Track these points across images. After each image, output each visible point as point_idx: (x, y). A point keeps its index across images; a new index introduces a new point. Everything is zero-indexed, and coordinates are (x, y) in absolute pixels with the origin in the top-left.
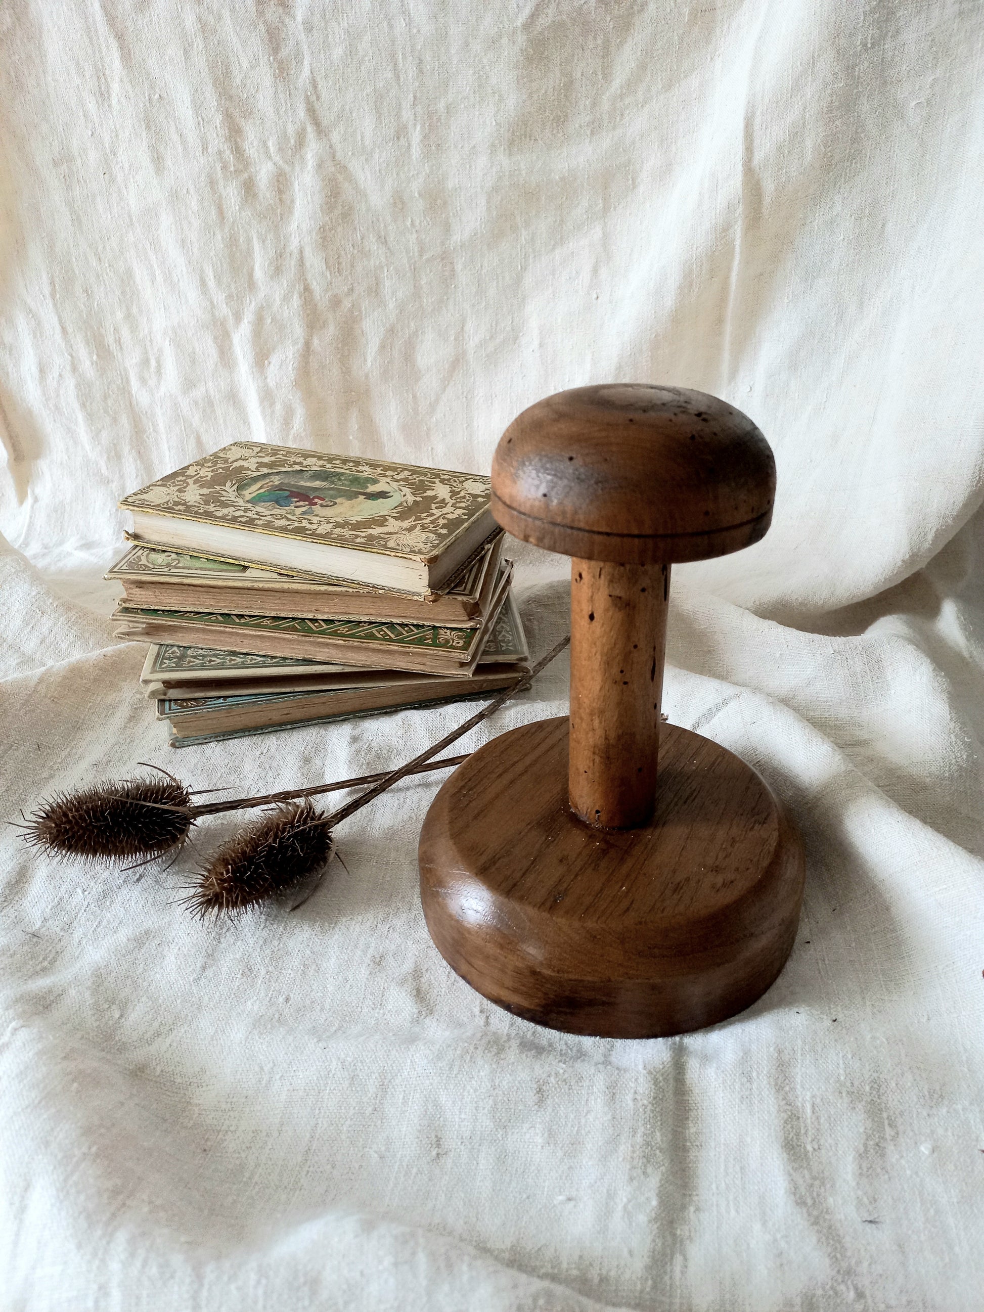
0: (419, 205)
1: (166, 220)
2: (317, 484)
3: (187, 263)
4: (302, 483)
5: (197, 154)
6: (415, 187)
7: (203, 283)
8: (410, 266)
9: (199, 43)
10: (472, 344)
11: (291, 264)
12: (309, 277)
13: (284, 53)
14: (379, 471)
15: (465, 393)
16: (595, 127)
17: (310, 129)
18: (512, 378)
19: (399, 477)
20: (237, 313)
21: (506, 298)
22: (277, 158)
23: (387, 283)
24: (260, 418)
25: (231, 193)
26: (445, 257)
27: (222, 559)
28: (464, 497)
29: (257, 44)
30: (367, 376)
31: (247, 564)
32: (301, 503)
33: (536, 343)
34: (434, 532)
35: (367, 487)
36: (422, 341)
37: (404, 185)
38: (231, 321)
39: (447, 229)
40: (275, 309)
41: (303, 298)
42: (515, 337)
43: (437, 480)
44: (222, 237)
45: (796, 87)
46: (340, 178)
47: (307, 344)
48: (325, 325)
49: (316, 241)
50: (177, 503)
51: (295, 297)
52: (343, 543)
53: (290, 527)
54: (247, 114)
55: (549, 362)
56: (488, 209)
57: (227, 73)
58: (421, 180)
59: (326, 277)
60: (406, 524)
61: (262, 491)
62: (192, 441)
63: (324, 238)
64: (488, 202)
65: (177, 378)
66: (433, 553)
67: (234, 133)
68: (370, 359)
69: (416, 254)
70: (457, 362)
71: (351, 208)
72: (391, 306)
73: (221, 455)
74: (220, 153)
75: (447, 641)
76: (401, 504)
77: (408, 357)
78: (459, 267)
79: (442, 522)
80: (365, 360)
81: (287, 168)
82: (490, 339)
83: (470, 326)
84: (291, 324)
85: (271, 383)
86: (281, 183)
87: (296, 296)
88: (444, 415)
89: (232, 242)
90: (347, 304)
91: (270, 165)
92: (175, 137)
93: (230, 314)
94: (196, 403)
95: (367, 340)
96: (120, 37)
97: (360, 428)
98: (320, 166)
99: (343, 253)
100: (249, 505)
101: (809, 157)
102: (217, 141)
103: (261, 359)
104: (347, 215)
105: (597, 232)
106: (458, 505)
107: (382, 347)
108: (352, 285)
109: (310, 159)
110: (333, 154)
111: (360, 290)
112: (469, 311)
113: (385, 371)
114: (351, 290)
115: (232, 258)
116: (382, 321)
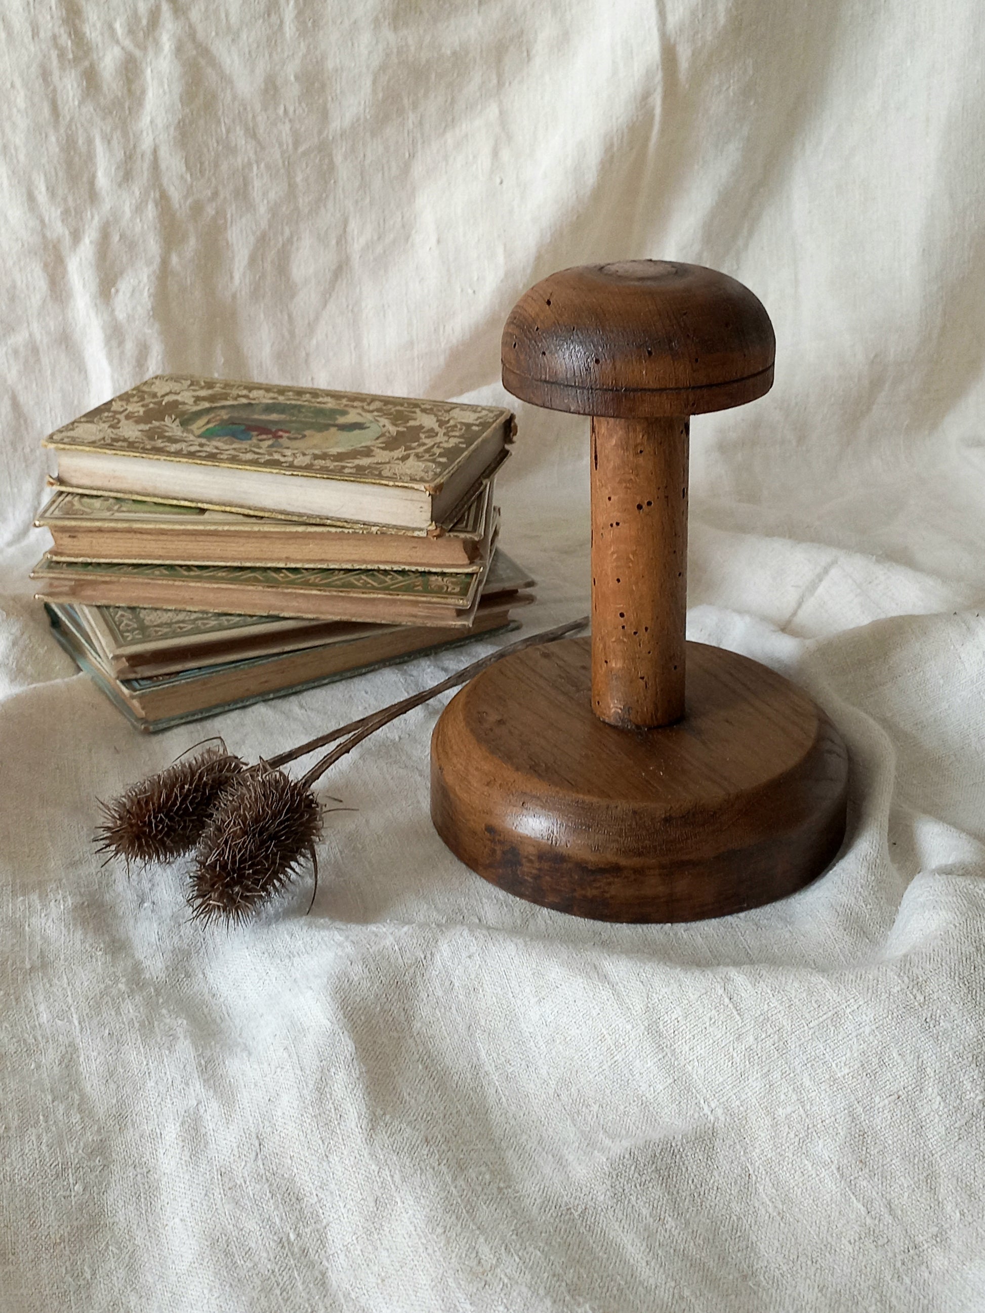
0: (292, 91)
3: (10, 173)
5: (26, 40)
6: (291, 70)
7: (31, 198)
8: (284, 162)
10: (357, 245)
11: (143, 167)
12: (165, 181)
15: (350, 307)
17: (165, 7)
18: (407, 283)
20: (75, 231)
21: (393, 190)
22: (127, 43)
23: (257, 183)
25: (69, 85)
26: (324, 149)
27: (175, 502)
30: (234, 296)
31: (206, 506)
33: (433, 240)
34: (433, 461)
35: (336, 419)
36: (298, 249)
37: (278, 68)
38: (67, 240)
39: (324, 116)
40: (123, 223)
41: (159, 207)
42: (406, 234)
43: (417, 410)
44: (58, 139)
46: (203, 62)
47: (165, 262)
48: (184, 239)
49: (175, 138)
55: (451, 260)
56: (374, 91)
58: (297, 61)
59: (186, 181)
60: (398, 453)
63: (184, 135)
64: (374, 82)
66: (438, 481)
67: (72, 15)
68: (237, 275)
69: (291, 147)
70: (341, 269)
71: (214, 96)
72: (262, 209)
74: (55, 38)
76: (383, 435)
77: (282, 267)
78: (338, 159)
79: (437, 451)
80: (232, 277)
81: (138, 53)
82: (379, 238)
83: (353, 227)
84: (145, 240)
85: (121, 316)
86: (130, 70)
87: (151, 206)
88: (327, 336)
89: (69, 145)
90: (210, 211)
91: (117, 50)
93: (67, 233)
94: (16, 352)
95: (233, 252)
97: (226, 361)
98: (179, 50)
99: (205, 150)
101: (722, 20)
102: (51, 24)
103: (106, 287)
104: (210, 105)
105: (492, 111)
107: (252, 260)
108: (216, 187)
109: (167, 42)
110: (192, 35)
111: (225, 193)
112: (352, 209)
113: (255, 289)
114: (216, 194)
115: (69, 164)
116: (251, 228)
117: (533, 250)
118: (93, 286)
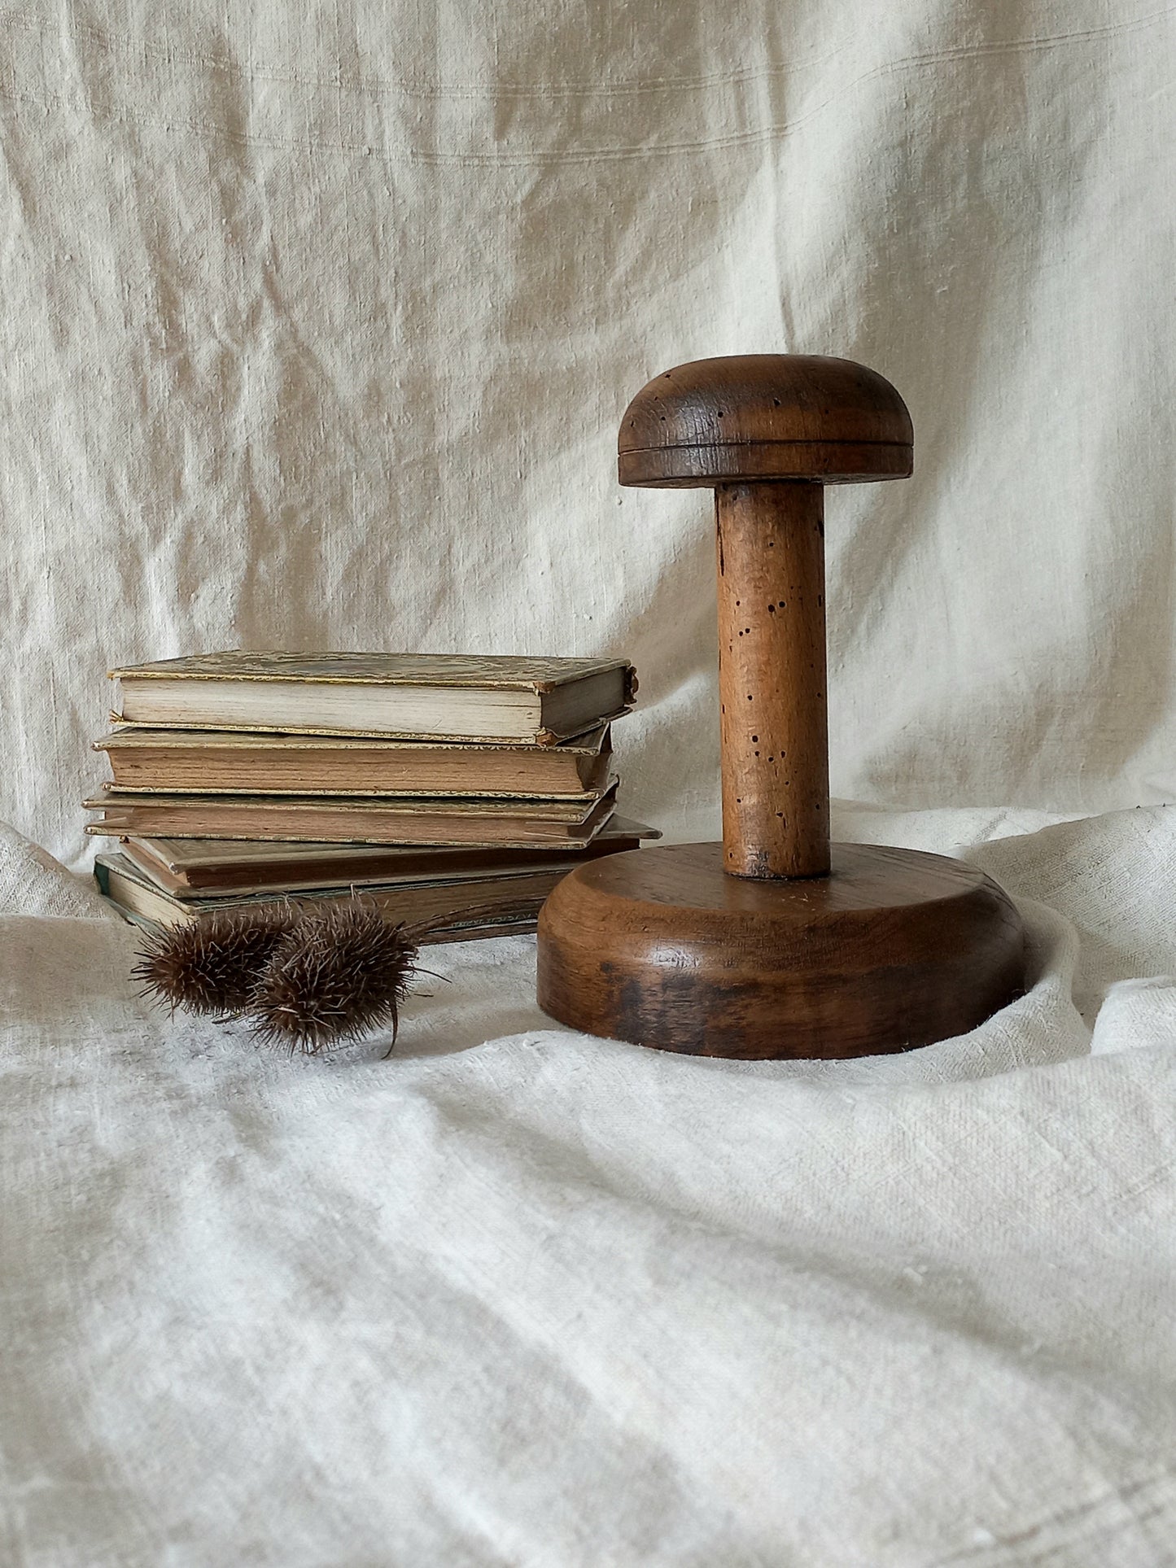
0: (397, 399)
1: (62, 408)
3: (91, 463)
5: (118, 326)
6: (398, 374)
7: (111, 491)
8: (385, 473)
9: (131, 201)
10: (461, 570)
11: (234, 467)
12: (257, 483)
13: (238, 216)
15: (453, 636)
16: (601, 317)
17: (266, 303)
18: (516, 610)
20: (156, 529)
21: (503, 511)
22: (225, 337)
23: (356, 494)
25: (161, 376)
26: (428, 462)
29: (207, 204)
30: (325, 615)
33: (547, 563)
36: (397, 568)
37: (382, 373)
38: (147, 540)
39: (431, 427)
40: (209, 524)
41: (249, 510)
42: (515, 560)
44: (144, 430)
45: (831, 268)
46: (303, 362)
47: (251, 570)
48: (275, 544)
49: (270, 437)
51: (239, 508)
54: (187, 282)
55: (565, 584)
56: (484, 403)
57: (164, 234)
58: (404, 367)
59: (279, 485)
62: (65, 718)
63: (279, 436)
64: (484, 394)
65: (53, 625)
67: (168, 305)
68: (329, 592)
69: (393, 458)
70: (443, 593)
71: (314, 399)
72: (360, 522)
74: (148, 326)
77: (379, 588)
78: (444, 475)
80: (324, 593)
81: (235, 348)
82: (486, 562)
83: (458, 548)
84: (230, 544)
85: (200, 623)
86: (226, 365)
87: (240, 507)
89: (156, 437)
90: (303, 518)
91: (213, 343)
92: (88, 307)
93: (147, 531)
94: (80, 660)
95: (326, 566)
96: (24, 188)
98: (279, 347)
99: (302, 454)
101: (854, 337)
102: (144, 311)
103: (185, 592)
104: (309, 406)
107: (347, 576)
108: (312, 494)
109: (266, 339)
110: (294, 333)
111: (320, 501)
112: (457, 529)
113: (349, 607)
114: (310, 502)
115: (155, 457)
116: (348, 541)
117: (655, 574)
118: (171, 590)
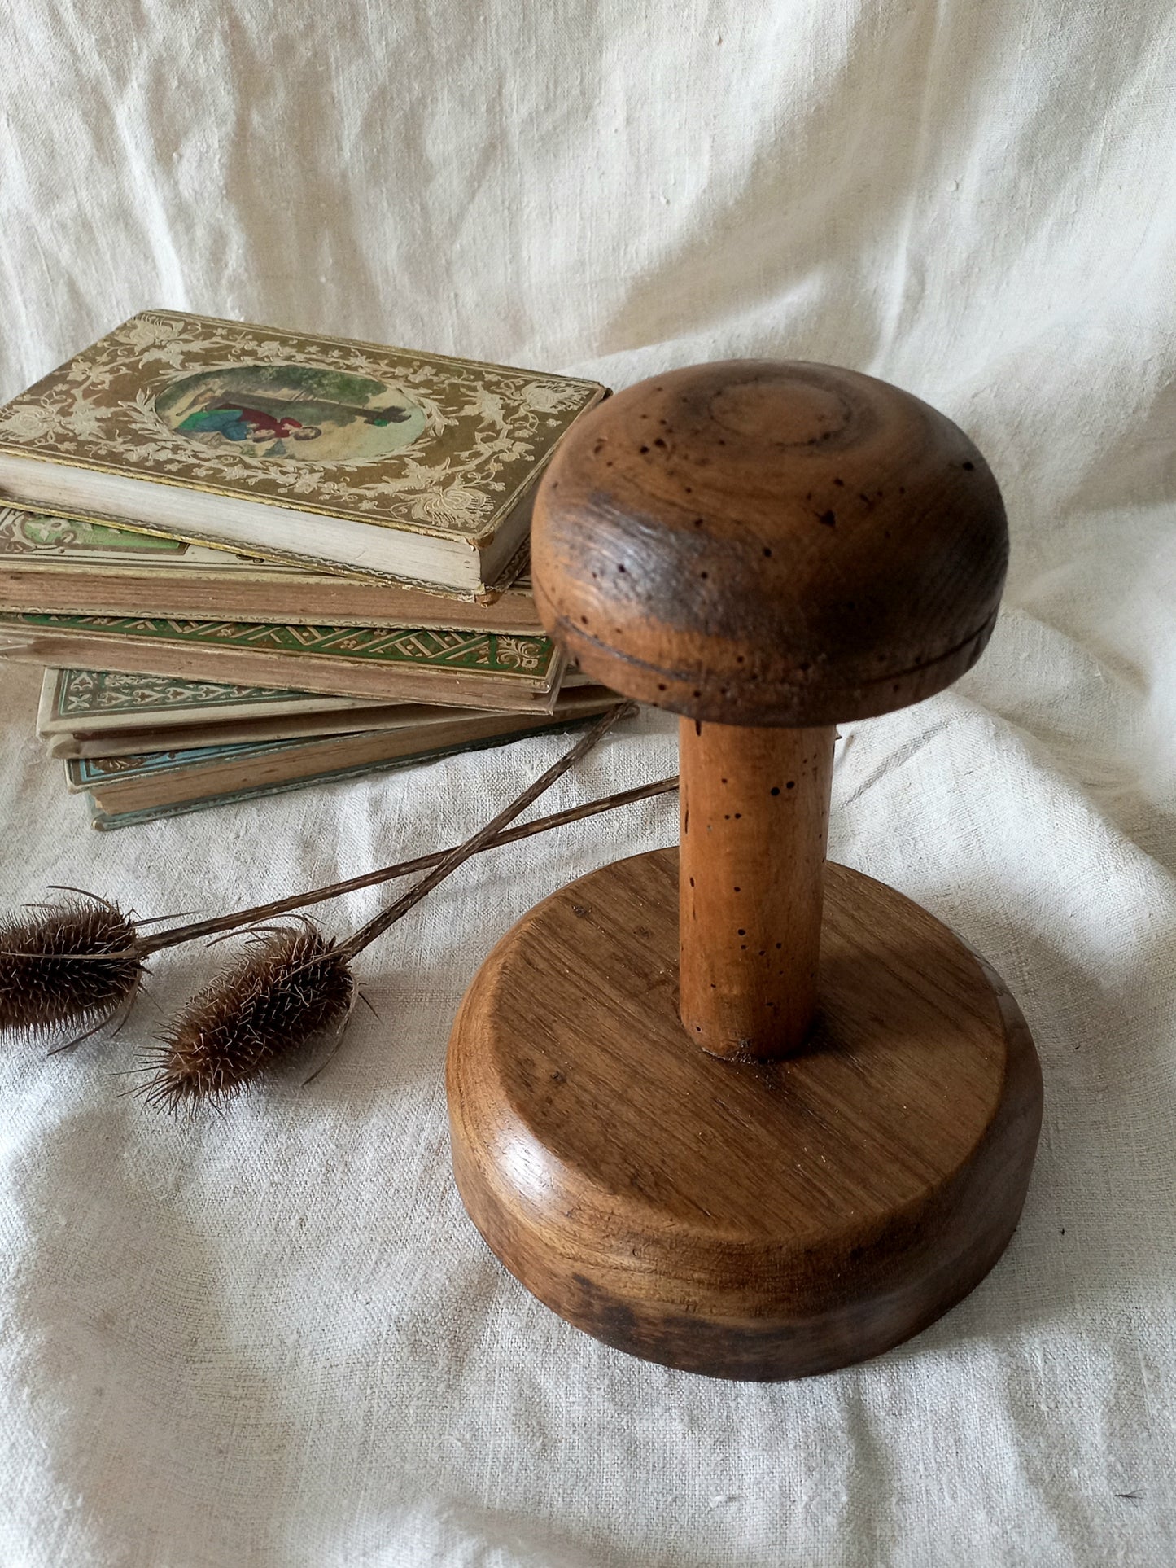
2: (285, 393)
4: (260, 393)
7: (55, 17)
10: (516, 117)
14: (383, 366)
15: (507, 203)
18: (583, 176)
19: (417, 379)
20: (118, 69)
21: (570, 38)
23: (371, 15)
24: (172, 252)
27: (145, 531)
28: (525, 418)
30: (344, 176)
31: (185, 539)
32: (264, 433)
33: (621, 116)
34: (485, 489)
35: (367, 400)
36: (433, 115)
38: (109, 84)
40: (183, 61)
41: (229, 43)
42: (585, 106)
43: (479, 384)
47: (242, 124)
48: (268, 89)
50: (61, 438)
51: (216, 42)
52: (340, 509)
53: (252, 482)
55: (642, 151)
60: (439, 472)
61: (196, 409)
62: (62, 289)
65: (26, 184)
66: (486, 529)
68: (347, 146)
70: (493, 149)
72: (379, 53)
73: (121, 338)
75: (513, 660)
76: (425, 434)
77: (412, 140)
79: (494, 468)
80: (340, 148)
82: (546, 109)
83: (512, 87)
84: (212, 90)
85: (186, 192)
87: (217, 40)
88: (474, 240)
90: (304, 51)
93: (107, 72)
94: (63, 226)
95: (341, 112)
97: (335, 263)
100: (179, 439)
103: (166, 151)
106: (519, 434)
107: (368, 127)
108: (311, 17)
111: (325, 27)
112: (510, 62)
113: (373, 166)
114: (311, 27)
116: (364, 80)
117: (749, 152)
118: (148, 145)
